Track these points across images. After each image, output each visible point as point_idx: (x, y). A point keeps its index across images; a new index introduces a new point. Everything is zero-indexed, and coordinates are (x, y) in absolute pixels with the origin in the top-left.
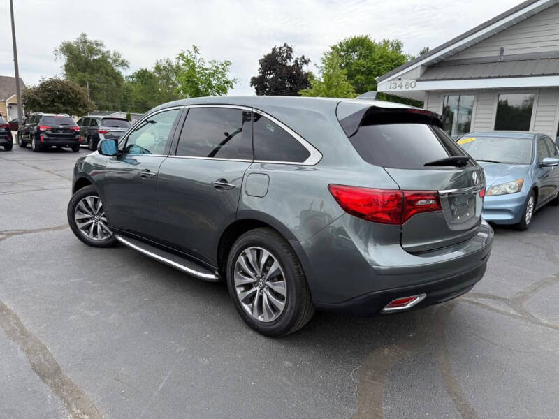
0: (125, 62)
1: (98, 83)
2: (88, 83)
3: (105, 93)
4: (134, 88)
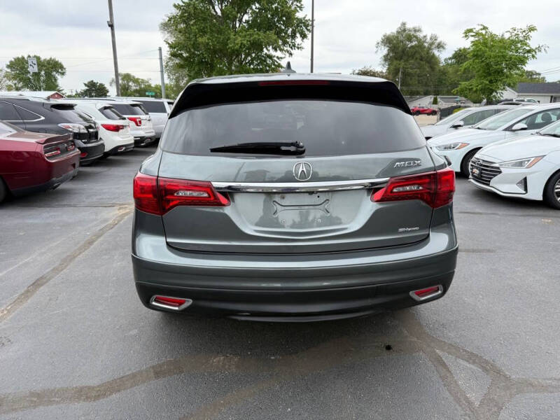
0: (442, 44)
1: (411, 68)
2: (401, 70)
3: (417, 78)
4: (450, 70)
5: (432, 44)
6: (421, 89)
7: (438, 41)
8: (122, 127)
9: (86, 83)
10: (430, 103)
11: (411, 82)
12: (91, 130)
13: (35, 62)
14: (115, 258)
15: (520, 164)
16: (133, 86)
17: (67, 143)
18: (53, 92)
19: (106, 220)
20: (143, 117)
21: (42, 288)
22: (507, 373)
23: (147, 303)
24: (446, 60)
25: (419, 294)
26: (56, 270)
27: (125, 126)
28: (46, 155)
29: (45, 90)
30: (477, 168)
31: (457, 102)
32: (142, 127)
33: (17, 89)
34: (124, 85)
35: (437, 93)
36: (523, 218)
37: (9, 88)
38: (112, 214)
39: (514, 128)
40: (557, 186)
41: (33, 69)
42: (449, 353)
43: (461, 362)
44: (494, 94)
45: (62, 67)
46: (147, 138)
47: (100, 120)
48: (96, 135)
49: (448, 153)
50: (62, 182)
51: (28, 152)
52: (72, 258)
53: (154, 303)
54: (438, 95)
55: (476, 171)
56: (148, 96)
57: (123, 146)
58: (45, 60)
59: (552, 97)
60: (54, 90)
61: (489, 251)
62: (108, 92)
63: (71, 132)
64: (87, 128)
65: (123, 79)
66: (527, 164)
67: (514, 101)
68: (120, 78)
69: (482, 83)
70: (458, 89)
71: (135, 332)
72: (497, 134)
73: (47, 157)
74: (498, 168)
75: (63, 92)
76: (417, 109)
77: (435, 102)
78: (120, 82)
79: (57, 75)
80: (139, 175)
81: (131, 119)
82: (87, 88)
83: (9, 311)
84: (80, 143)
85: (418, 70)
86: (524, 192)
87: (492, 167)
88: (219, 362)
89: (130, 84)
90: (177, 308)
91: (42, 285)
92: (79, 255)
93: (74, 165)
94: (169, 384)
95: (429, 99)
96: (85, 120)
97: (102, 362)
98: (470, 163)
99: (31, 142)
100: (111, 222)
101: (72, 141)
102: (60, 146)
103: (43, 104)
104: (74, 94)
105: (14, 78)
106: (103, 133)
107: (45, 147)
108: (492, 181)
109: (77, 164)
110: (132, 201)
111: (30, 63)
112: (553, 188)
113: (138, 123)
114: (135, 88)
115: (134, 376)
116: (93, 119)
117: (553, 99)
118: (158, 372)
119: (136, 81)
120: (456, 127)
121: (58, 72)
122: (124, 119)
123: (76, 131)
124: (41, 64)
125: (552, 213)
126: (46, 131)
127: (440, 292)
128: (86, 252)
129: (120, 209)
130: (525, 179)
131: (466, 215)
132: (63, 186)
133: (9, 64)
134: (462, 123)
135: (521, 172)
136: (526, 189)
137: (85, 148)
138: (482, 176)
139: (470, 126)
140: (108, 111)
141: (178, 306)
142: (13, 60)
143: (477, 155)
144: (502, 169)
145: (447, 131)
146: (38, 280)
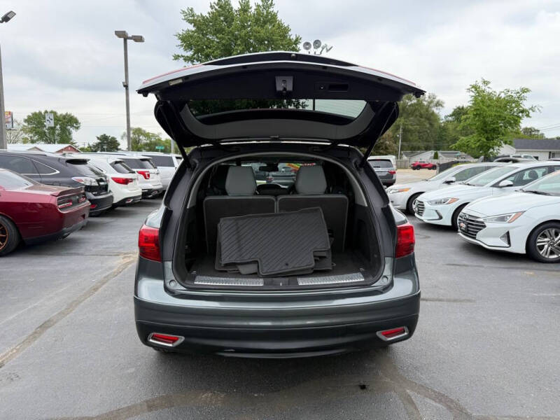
0: (440, 103)
1: (411, 125)
2: (401, 127)
3: (417, 134)
4: (450, 127)
5: (430, 103)
6: (421, 145)
7: (436, 100)
8: (131, 180)
9: (99, 136)
10: (431, 158)
11: (411, 138)
12: (102, 183)
13: (52, 117)
14: (118, 303)
15: (502, 219)
16: (144, 140)
17: (78, 195)
18: (66, 145)
19: (111, 268)
20: (152, 170)
21: (49, 330)
22: (469, 411)
23: (145, 340)
24: (446, 117)
25: (387, 335)
26: (63, 314)
27: (134, 179)
28: (59, 206)
29: (59, 143)
30: (464, 222)
31: (458, 157)
32: (150, 180)
33: (33, 142)
34: (135, 139)
35: (437, 148)
36: (506, 270)
37: (25, 141)
38: (117, 262)
39: (501, 184)
40: (539, 240)
41: (49, 123)
42: (419, 393)
43: (428, 400)
44: (491, 150)
45: (77, 122)
46: (155, 190)
47: (111, 174)
48: (105, 188)
49: (438, 207)
50: (72, 231)
51: (41, 204)
52: (78, 302)
53: (151, 340)
54: (439, 150)
55: (463, 225)
56: (157, 151)
57: (130, 198)
58: (61, 115)
59: (550, 152)
60: (67, 143)
61: (469, 301)
62: (119, 145)
63: (83, 185)
64: (98, 181)
65: (134, 133)
66: (509, 219)
67: (511, 157)
68: (131, 132)
69: (479, 141)
70: (456, 144)
71: (133, 370)
72: (483, 190)
73: (61, 209)
74: (483, 223)
75: (77, 145)
76: (418, 163)
77: (436, 157)
78: (132, 135)
79: (71, 129)
80: (145, 227)
81: (140, 173)
82: (99, 141)
83: (18, 350)
84: (91, 195)
85: (418, 127)
86: (508, 245)
87: (478, 222)
88: (207, 397)
89: (141, 137)
90: (171, 345)
91: (49, 327)
92: (84, 300)
93: (84, 216)
94: (160, 416)
95: (430, 154)
96: (97, 173)
97: (101, 396)
98: (459, 218)
99: (45, 194)
100: (115, 270)
101: (84, 194)
102: (73, 199)
103: (59, 159)
104: (86, 146)
105: (31, 132)
106: (113, 186)
107: (59, 199)
108: (478, 234)
109: (87, 215)
110: (137, 250)
111: (47, 118)
112: (535, 242)
113: (146, 176)
114: (145, 141)
115: (129, 408)
116: (104, 172)
117: (552, 155)
118: (151, 406)
119: (147, 135)
120: (449, 183)
121: (73, 126)
122: (134, 172)
123: (88, 184)
124: (58, 119)
125: (536, 266)
126: (60, 184)
127: (406, 334)
128: (91, 298)
129: (125, 257)
130: (508, 233)
131: (452, 267)
132: (72, 236)
133: (26, 118)
134: (454, 179)
135: (504, 226)
136: (509, 243)
137: (95, 200)
138: (468, 230)
139: (461, 182)
140: (119, 165)
141: (172, 343)
142: (31, 115)
143: (464, 210)
144: (486, 224)
145: (440, 186)
146: (45, 322)
